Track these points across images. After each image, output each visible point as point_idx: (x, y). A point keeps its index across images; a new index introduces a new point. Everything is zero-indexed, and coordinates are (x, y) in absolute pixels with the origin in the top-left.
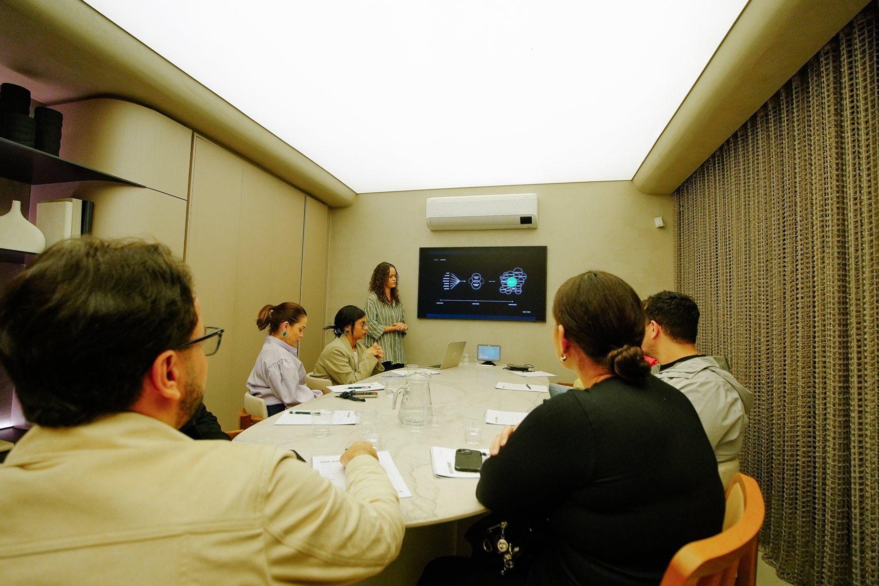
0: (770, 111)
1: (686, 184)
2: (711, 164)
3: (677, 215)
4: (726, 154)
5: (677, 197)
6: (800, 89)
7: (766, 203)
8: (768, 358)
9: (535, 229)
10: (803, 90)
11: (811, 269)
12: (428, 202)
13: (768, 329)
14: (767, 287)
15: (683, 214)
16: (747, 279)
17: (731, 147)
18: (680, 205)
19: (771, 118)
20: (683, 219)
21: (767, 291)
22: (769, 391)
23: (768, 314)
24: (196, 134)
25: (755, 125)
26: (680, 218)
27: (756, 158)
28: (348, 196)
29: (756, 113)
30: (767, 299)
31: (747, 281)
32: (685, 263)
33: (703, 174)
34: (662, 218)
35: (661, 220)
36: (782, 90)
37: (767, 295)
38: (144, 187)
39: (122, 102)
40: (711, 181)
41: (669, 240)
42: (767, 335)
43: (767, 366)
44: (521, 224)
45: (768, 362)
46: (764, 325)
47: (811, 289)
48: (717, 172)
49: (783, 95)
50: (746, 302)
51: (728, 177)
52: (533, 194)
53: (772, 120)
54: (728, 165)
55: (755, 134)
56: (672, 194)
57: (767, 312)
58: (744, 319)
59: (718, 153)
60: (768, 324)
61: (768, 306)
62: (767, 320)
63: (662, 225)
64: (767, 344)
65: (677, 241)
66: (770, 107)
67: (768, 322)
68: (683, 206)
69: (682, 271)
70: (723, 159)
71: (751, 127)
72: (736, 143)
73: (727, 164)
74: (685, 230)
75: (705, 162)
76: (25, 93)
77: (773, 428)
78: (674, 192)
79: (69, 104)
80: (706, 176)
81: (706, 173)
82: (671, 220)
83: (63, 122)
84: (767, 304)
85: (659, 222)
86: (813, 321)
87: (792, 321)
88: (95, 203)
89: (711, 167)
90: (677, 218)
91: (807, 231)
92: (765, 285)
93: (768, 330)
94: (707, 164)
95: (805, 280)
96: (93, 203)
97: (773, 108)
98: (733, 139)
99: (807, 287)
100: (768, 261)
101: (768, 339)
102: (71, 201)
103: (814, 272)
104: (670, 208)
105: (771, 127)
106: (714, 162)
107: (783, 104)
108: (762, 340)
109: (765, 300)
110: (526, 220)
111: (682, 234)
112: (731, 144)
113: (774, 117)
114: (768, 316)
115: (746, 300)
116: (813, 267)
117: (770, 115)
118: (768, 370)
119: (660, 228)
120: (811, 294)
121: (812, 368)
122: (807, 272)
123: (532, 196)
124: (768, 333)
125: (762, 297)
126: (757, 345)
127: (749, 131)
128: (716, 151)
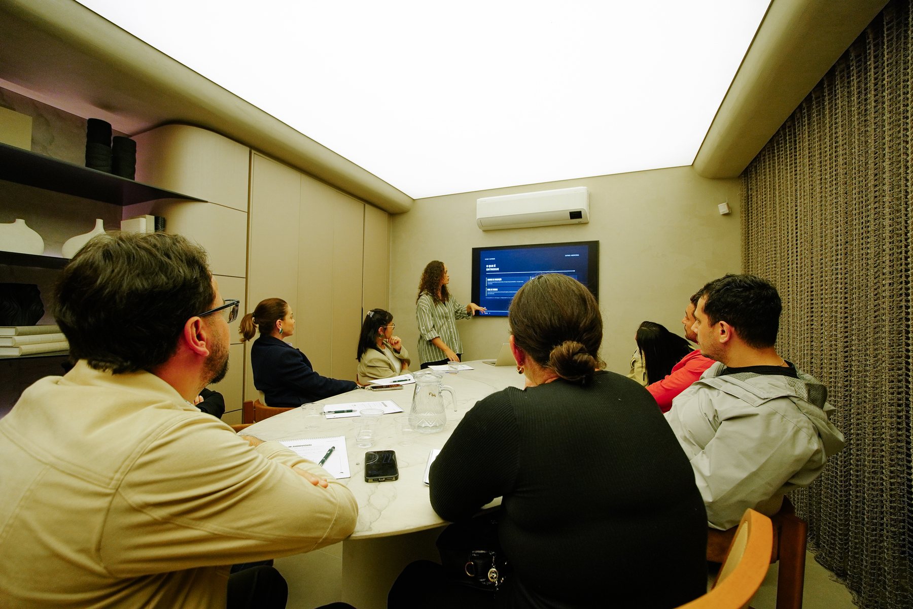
0: (852, 60)
1: (755, 164)
2: (781, 137)
3: (745, 200)
4: (799, 123)
5: (745, 180)
6: (894, 23)
7: (846, 174)
8: (847, 357)
9: (586, 223)
10: (898, 24)
11: (903, 249)
12: (478, 203)
13: (846, 322)
14: (846, 274)
15: (751, 198)
16: (823, 265)
17: (804, 113)
18: (748, 188)
19: (853, 70)
20: (751, 204)
21: (846, 278)
22: (847, 396)
23: (846, 305)
24: (253, 152)
25: (833, 82)
26: (748, 202)
27: (834, 121)
28: (406, 203)
29: (834, 67)
30: (846, 288)
31: (822, 268)
32: (753, 251)
33: (772, 150)
34: (728, 204)
35: (726, 206)
36: (869, 31)
37: (846, 283)
38: (207, 202)
39: (185, 126)
40: (781, 156)
41: (735, 228)
42: (846, 330)
43: (845, 366)
44: (571, 219)
45: (847, 361)
46: (841, 318)
47: (903, 273)
48: (788, 145)
49: (871, 36)
50: (821, 292)
51: (800, 150)
52: (582, 187)
53: (855, 72)
54: (801, 135)
55: (832, 92)
56: (739, 177)
57: (846, 303)
58: (819, 312)
59: (788, 124)
60: (846, 317)
61: (846, 295)
62: (846, 313)
63: (727, 211)
64: (845, 340)
65: (745, 228)
66: (853, 56)
67: (846, 315)
68: (751, 189)
69: (750, 261)
70: (795, 129)
71: (828, 86)
72: (810, 109)
73: (799, 134)
74: (753, 216)
75: (774, 136)
76: (107, 126)
77: (851, 439)
78: (742, 174)
79: (143, 134)
80: (776, 151)
81: (776, 148)
82: (738, 206)
83: (137, 149)
84: (846, 293)
85: (723, 208)
86: (906, 312)
87: (876, 314)
88: (166, 218)
89: (781, 140)
90: (745, 203)
91: (899, 202)
92: (843, 271)
93: (846, 325)
94: (777, 138)
95: (894, 262)
96: (164, 218)
97: (856, 57)
98: (806, 104)
99: (898, 271)
100: (847, 242)
101: (847, 334)
102: (145, 218)
103: (906, 252)
104: (736, 193)
105: (853, 79)
106: (785, 134)
107: (870, 48)
108: (839, 336)
109: (843, 288)
110: (576, 215)
111: (750, 221)
112: (804, 109)
113: (857, 67)
114: (846, 308)
115: (822, 290)
116: (906, 246)
117: (853, 65)
118: (847, 371)
119: (725, 215)
120: (903, 279)
121: (904, 370)
122: (898, 253)
123: (582, 189)
124: (846, 327)
125: (839, 286)
126: (833, 342)
127: (826, 90)
128: (787, 121)
